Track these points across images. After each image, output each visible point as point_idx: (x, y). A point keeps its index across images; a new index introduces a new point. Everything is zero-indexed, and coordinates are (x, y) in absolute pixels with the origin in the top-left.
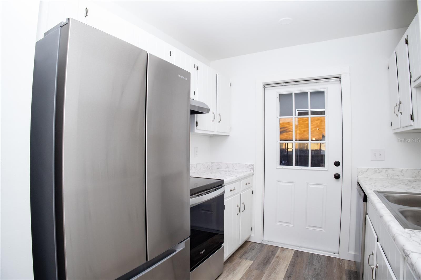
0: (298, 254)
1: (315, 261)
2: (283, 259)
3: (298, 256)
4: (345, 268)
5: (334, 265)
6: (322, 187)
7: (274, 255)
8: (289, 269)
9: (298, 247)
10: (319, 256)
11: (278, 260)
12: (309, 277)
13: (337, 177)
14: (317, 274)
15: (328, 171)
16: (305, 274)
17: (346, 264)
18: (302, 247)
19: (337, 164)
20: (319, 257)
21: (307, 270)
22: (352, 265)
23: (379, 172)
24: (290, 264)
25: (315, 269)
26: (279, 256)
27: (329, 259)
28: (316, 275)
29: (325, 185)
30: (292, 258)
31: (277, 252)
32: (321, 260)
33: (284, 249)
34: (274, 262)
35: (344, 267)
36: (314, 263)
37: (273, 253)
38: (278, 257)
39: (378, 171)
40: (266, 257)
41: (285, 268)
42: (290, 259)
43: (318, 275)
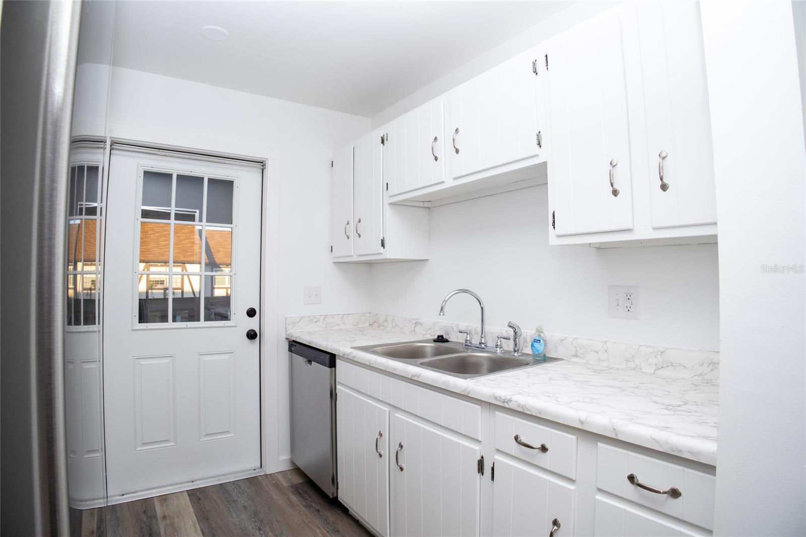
0: (197, 496)
1: (234, 495)
2: (178, 517)
3: (200, 499)
4: (285, 485)
5: (266, 488)
6: (227, 357)
7: (156, 517)
8: (202, 527)
9: (190, 482)
10: (234, 483)
11: (168, 522)
12: (246, 523)
13: (252, 335)
14: (253, 513)
15: (236, 326)
16: (237, 523)
17: (281, 479)
18: (196, 481)
19: (251, 313)
20: (235, 486)
21: (234, 514)
22: (290, 477)
23: (316, 322)
24: (197, 519)
25: (245, 507)
26: (166, 514)
27: (252, 481)
28: (253, 515)
29: (232, 353)
30: (193, 507)
31: (155, 508)
32: (243, 488)
33: (164, 499)
34: (165, 529)
35: (283, 485)
36: (236, 498)
37: (149, 514)
38: (164, 517)
39: (315, 320)
40: (142, 529)
41: (196, 531)
42: (192, 510)
43: (256, 514)
